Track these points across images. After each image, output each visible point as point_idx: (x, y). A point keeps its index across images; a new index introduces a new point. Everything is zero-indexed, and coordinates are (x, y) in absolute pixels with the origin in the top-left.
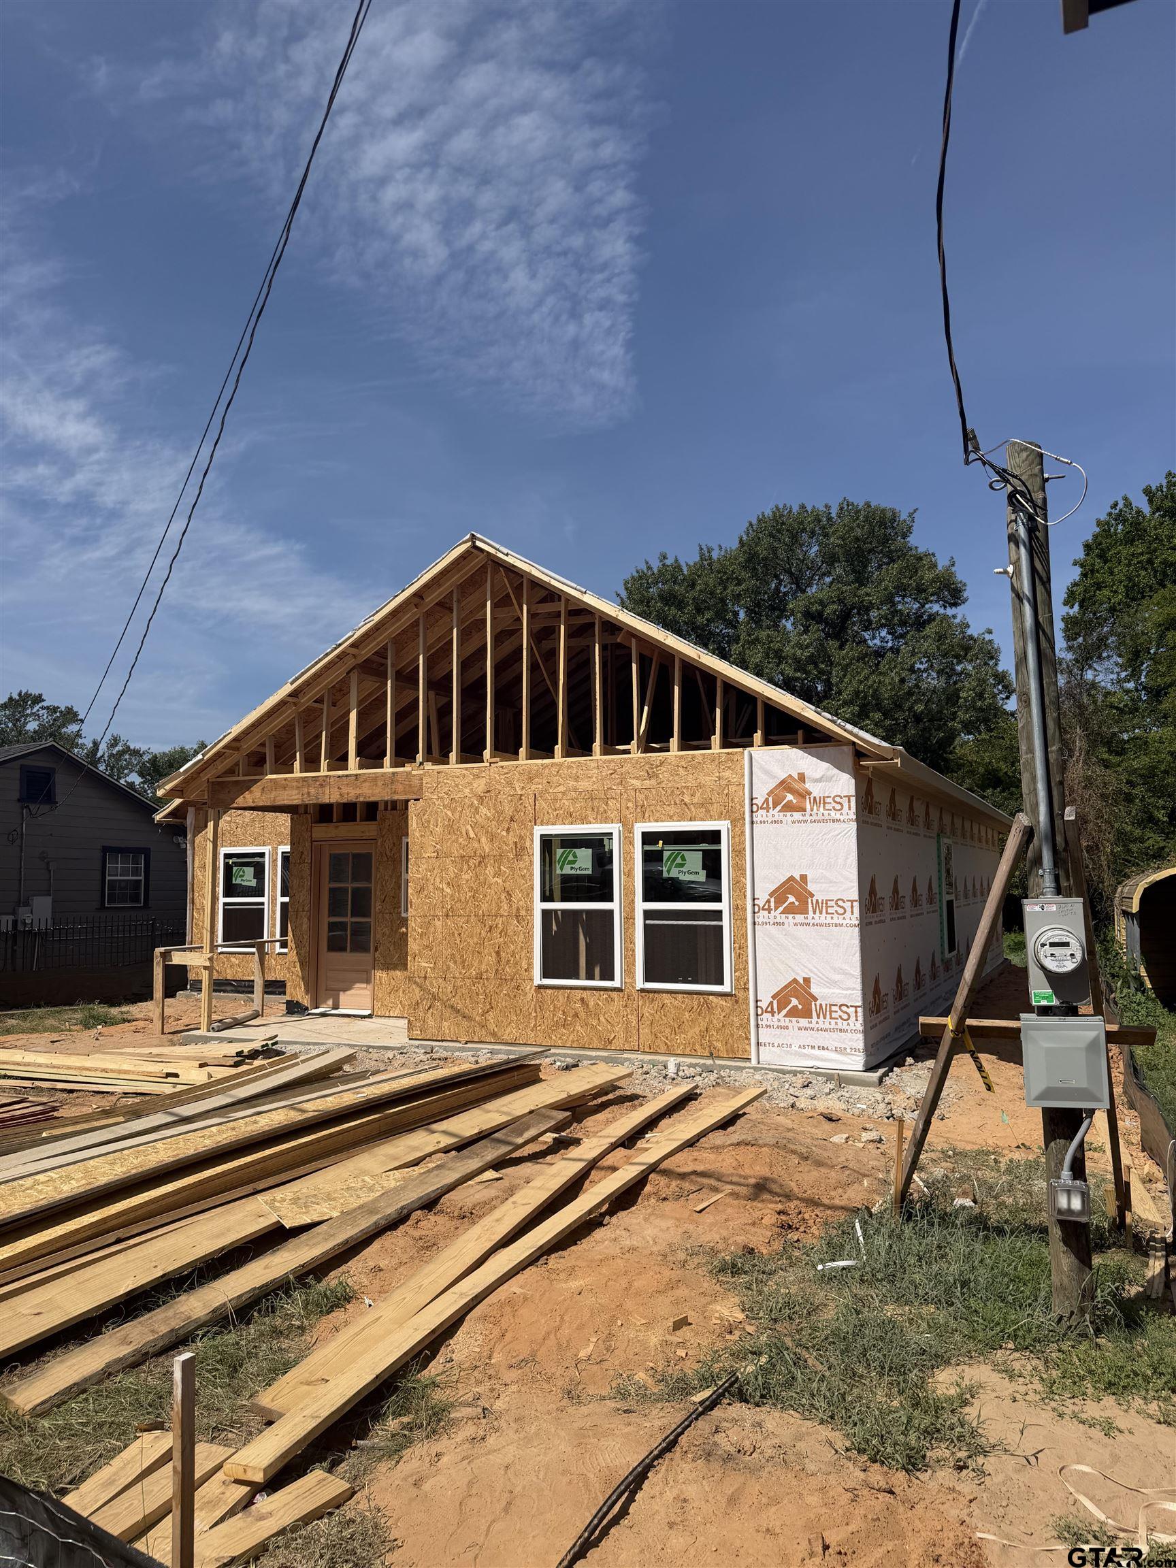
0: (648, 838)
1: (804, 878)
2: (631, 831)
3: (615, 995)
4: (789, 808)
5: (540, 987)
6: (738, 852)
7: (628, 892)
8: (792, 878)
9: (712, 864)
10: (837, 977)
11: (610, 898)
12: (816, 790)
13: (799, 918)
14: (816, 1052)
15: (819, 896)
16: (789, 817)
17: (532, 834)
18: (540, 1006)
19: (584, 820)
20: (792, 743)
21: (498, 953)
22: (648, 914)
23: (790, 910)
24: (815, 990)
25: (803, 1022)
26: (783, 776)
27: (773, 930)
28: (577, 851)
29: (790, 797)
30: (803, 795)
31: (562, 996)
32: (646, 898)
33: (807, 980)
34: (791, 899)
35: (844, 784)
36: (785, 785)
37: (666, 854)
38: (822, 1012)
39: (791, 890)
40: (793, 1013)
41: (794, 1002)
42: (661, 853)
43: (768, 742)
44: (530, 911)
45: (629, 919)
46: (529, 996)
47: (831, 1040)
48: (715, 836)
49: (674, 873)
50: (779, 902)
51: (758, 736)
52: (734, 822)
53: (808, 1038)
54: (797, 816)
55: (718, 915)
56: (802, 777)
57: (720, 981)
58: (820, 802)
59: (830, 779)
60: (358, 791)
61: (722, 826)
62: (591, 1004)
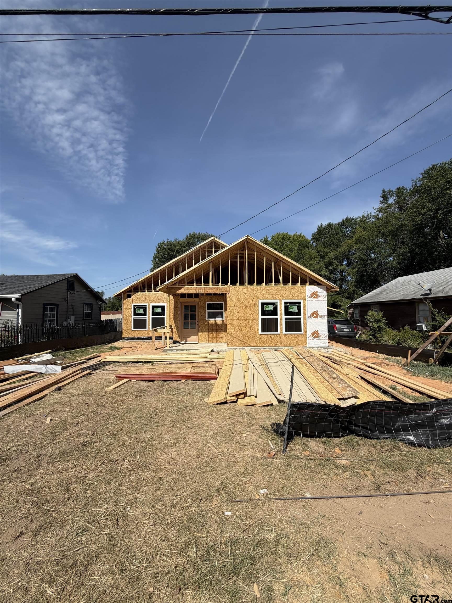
0: (286, 303)
1: (317, 311)
2: (281, 301)
3: (278, 335)
4: (314, 298)
5: (261, 334)
6: (304, 306)
7: (281, 314)
8: (315, 311)
9: (299, 308)
10: (323, 330)
11: (277, 315)
12: (320, 294)
13: (316, 319)
14: (319, 344)
15: (320, 315)
16: (314, 299)
17: (258, 302)
18: (261, 338)
19: (270, 299)
20: (315, 285)
21: (250, 327)
22: (286, 319)
23: (315, 317)
24: (319, 332)
25: (317, 338)
26: (313, 291)
27: (311, 321)
28: (269, 305)
29: (314, 296)
30: (317, 295)
31: (266, 336)
32: (285, 315)
33: (318, 331)
34: (315, 315)
35: (325, 293)
36: (314, 293)
37: (289, 306)
38: (320, 336)
39: (315, 313)
40: (315, 337)
41: (315, 335)
42: (288, 306)
43: (309, 285)
44: (258, 319)
45: (281, 319)
46: (258, 336)
47: (322, 341)
48: (300, 303)
49: (291, 310)
50: (312, 316)
51: (308, 283)
52: (304, 300)
53: (317, 342)
54: (316, 299)
55: (300, 318)
56: (317, 292)
57: (301, 331)
58: (320, 297)
59: (322, 292)
60: (212, 291)
61: (302, 301)
62: (273, 337)
